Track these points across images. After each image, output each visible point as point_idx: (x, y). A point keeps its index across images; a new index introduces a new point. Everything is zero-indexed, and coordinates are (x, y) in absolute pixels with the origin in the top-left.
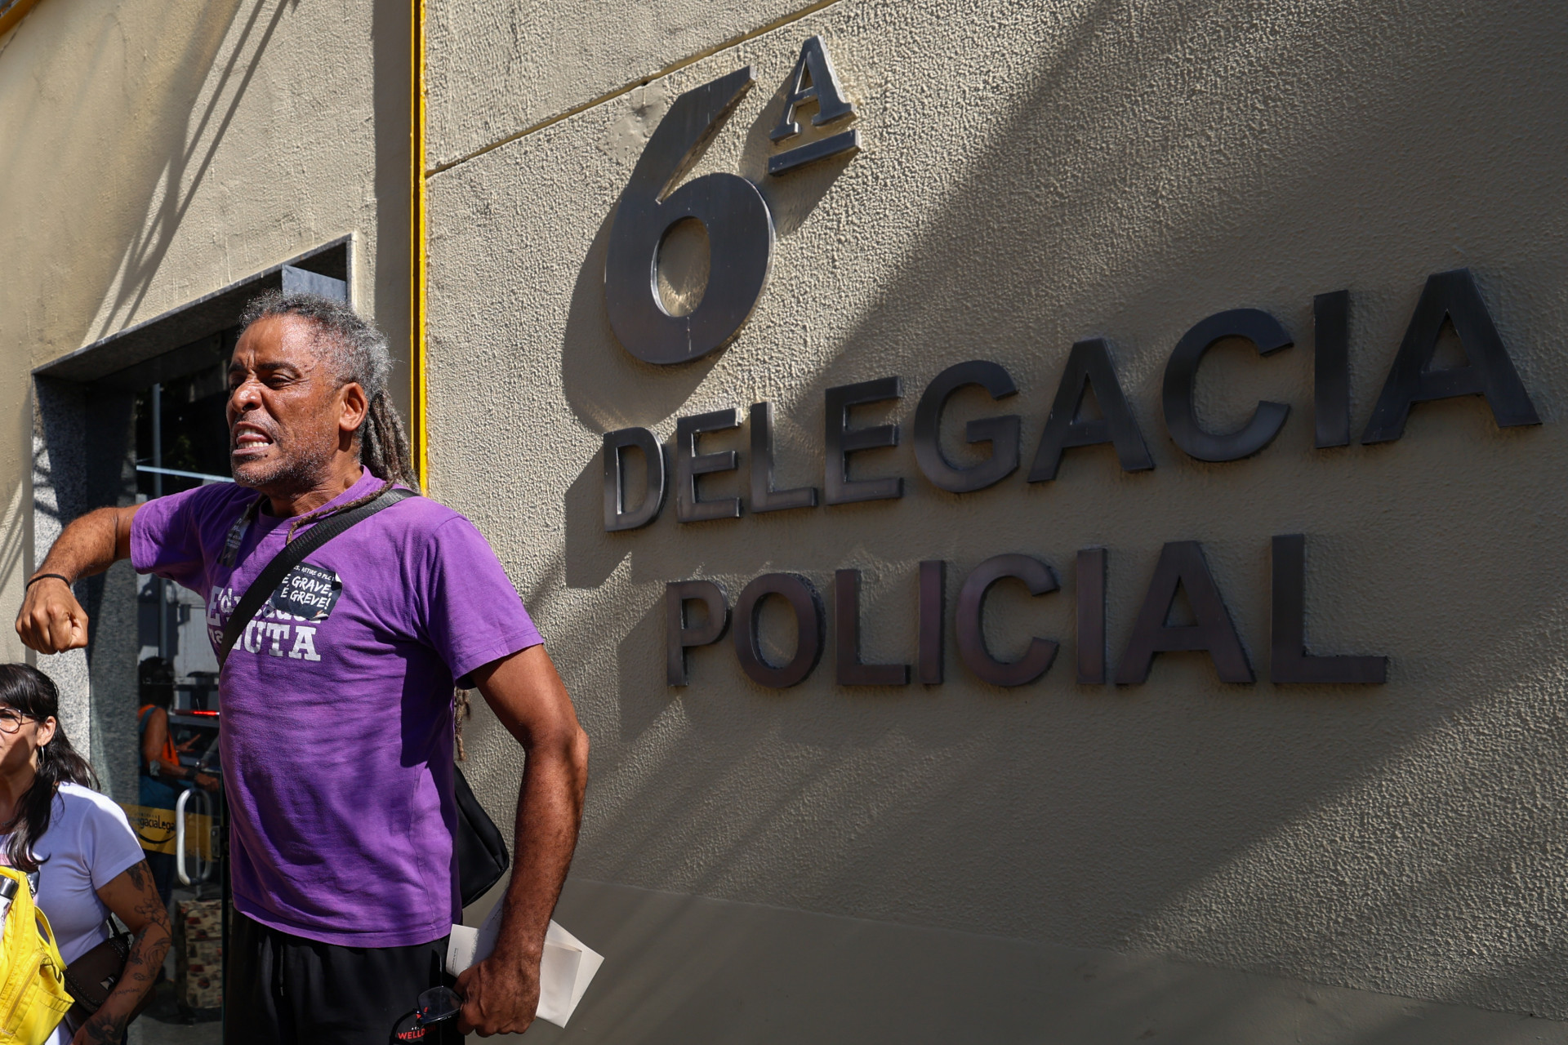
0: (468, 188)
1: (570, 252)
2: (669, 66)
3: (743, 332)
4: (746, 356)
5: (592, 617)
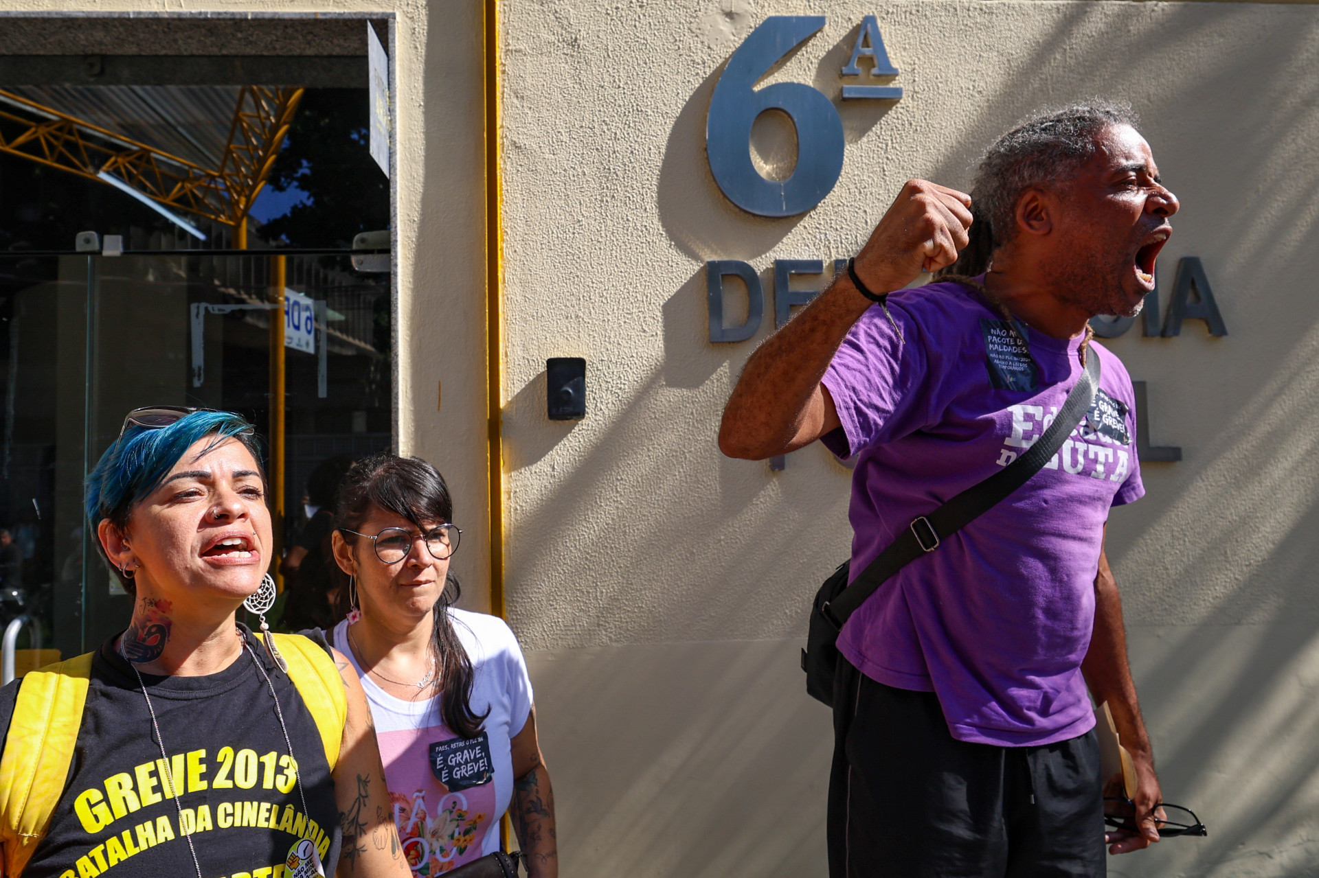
0: (553, 17)
1: (664, 104)
3: (819, 204)
4: (822, 222)
5: (692, 413)
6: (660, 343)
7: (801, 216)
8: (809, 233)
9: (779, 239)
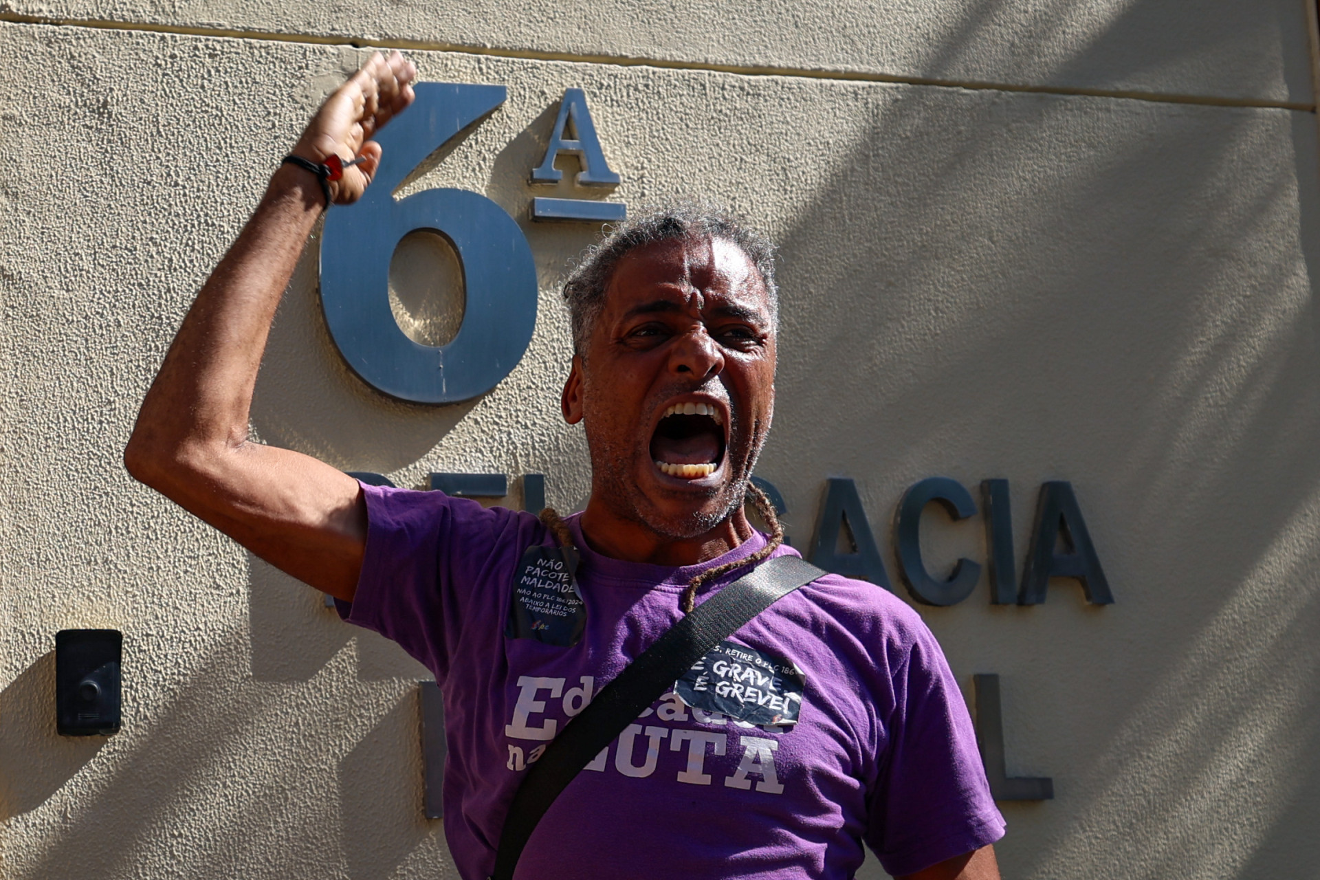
2: (390, 39)
3: (499, 386)
4: (503, 415)
5: (297, 724)
6: (242, 605)
7: (470, 403)
8: (483, 431)
9: (436, 440)
